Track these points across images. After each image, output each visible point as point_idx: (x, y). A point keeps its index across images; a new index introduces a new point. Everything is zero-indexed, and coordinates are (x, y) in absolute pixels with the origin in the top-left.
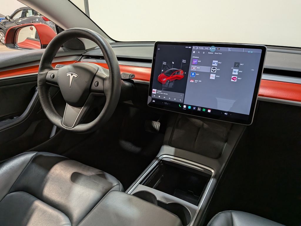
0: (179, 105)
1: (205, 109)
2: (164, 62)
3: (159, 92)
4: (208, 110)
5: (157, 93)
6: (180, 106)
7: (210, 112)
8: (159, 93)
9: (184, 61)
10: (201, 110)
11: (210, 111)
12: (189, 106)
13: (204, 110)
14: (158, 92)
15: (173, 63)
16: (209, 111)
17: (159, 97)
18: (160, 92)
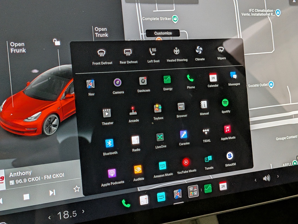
0: (124, 202)
1: (210, 186)
2: (13, 44)
3: (22, 177)
4: (221, 185)
5: (12, 182)
6: (128, 206)
7: (225, 188)
8: (18, 182)
9: (102, 32)
10: (199, 190)
11: (225, 184)
12: (159, 194)
13: (208, 189)
14: (14, 179)
15: (57, 43)
16: (223, 187)
17: (26, 197)
18: (27, 177)
